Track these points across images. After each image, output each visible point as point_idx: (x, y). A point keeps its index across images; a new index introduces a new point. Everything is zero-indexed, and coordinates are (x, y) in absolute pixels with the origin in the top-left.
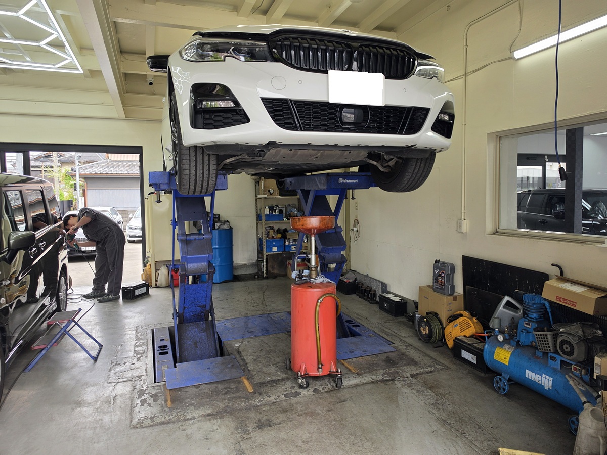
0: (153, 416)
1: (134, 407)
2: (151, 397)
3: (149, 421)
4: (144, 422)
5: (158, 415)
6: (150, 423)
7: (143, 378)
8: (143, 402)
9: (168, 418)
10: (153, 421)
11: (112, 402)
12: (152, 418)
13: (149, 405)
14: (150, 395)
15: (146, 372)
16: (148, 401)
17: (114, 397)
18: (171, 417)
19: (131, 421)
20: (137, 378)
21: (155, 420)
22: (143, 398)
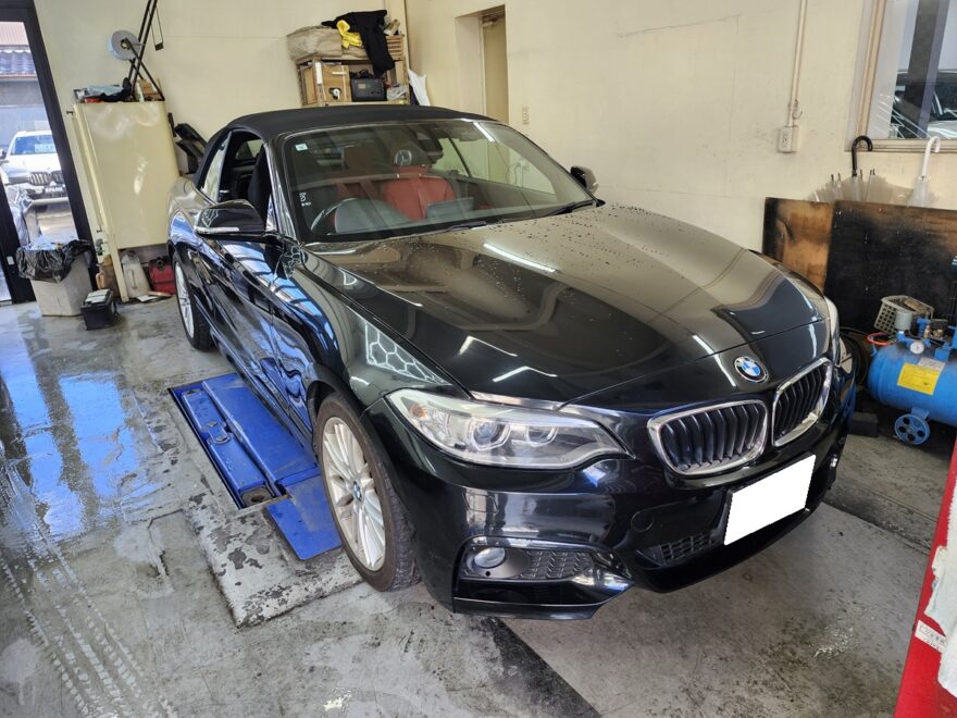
0: (276, 589)
1: (222, 574)
2: (249, 541)
3: (273, 602)
4: (264, 607)
5: (289, 583)
6: (277, 606)
7: (206, 500)
8: (238, 558)
9: (312, 589)
10: (285, 602)
11: (162, 570)
12: (277, 594)
13: (255, 563)
14: (245, 538)
15: (208, 486)
16: (249, 555)
17: (161, 557)
18: (319, 584)
19: (231, 612)
20: (194, 503)
21: (285, 597)
22: (231, 548)
